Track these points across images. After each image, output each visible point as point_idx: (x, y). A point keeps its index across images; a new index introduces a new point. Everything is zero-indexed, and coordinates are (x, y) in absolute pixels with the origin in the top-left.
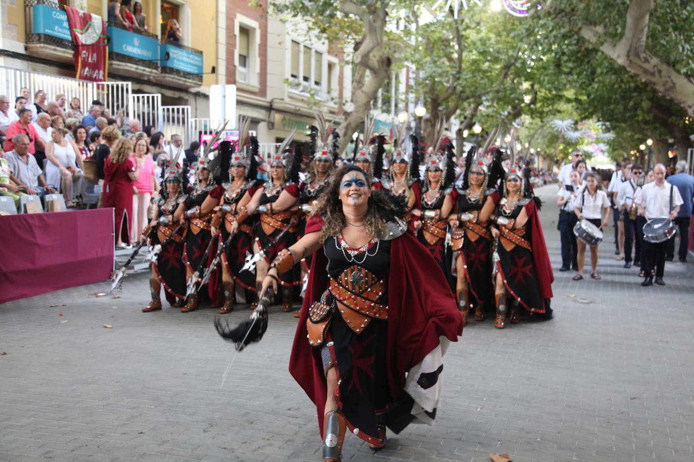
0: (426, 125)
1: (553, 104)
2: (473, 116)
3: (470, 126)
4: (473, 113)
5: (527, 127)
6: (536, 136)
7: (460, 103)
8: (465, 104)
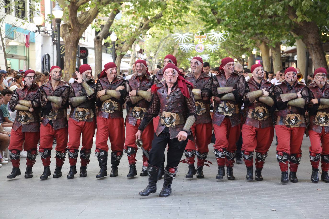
0: (65, 30)
1: (181, 16)
2: (110, 24)
3: (107, 34)
4: (111, 21)
5: (157, 37)
6: (160, 47)
7: (101, 7)
8: (105, 9)
